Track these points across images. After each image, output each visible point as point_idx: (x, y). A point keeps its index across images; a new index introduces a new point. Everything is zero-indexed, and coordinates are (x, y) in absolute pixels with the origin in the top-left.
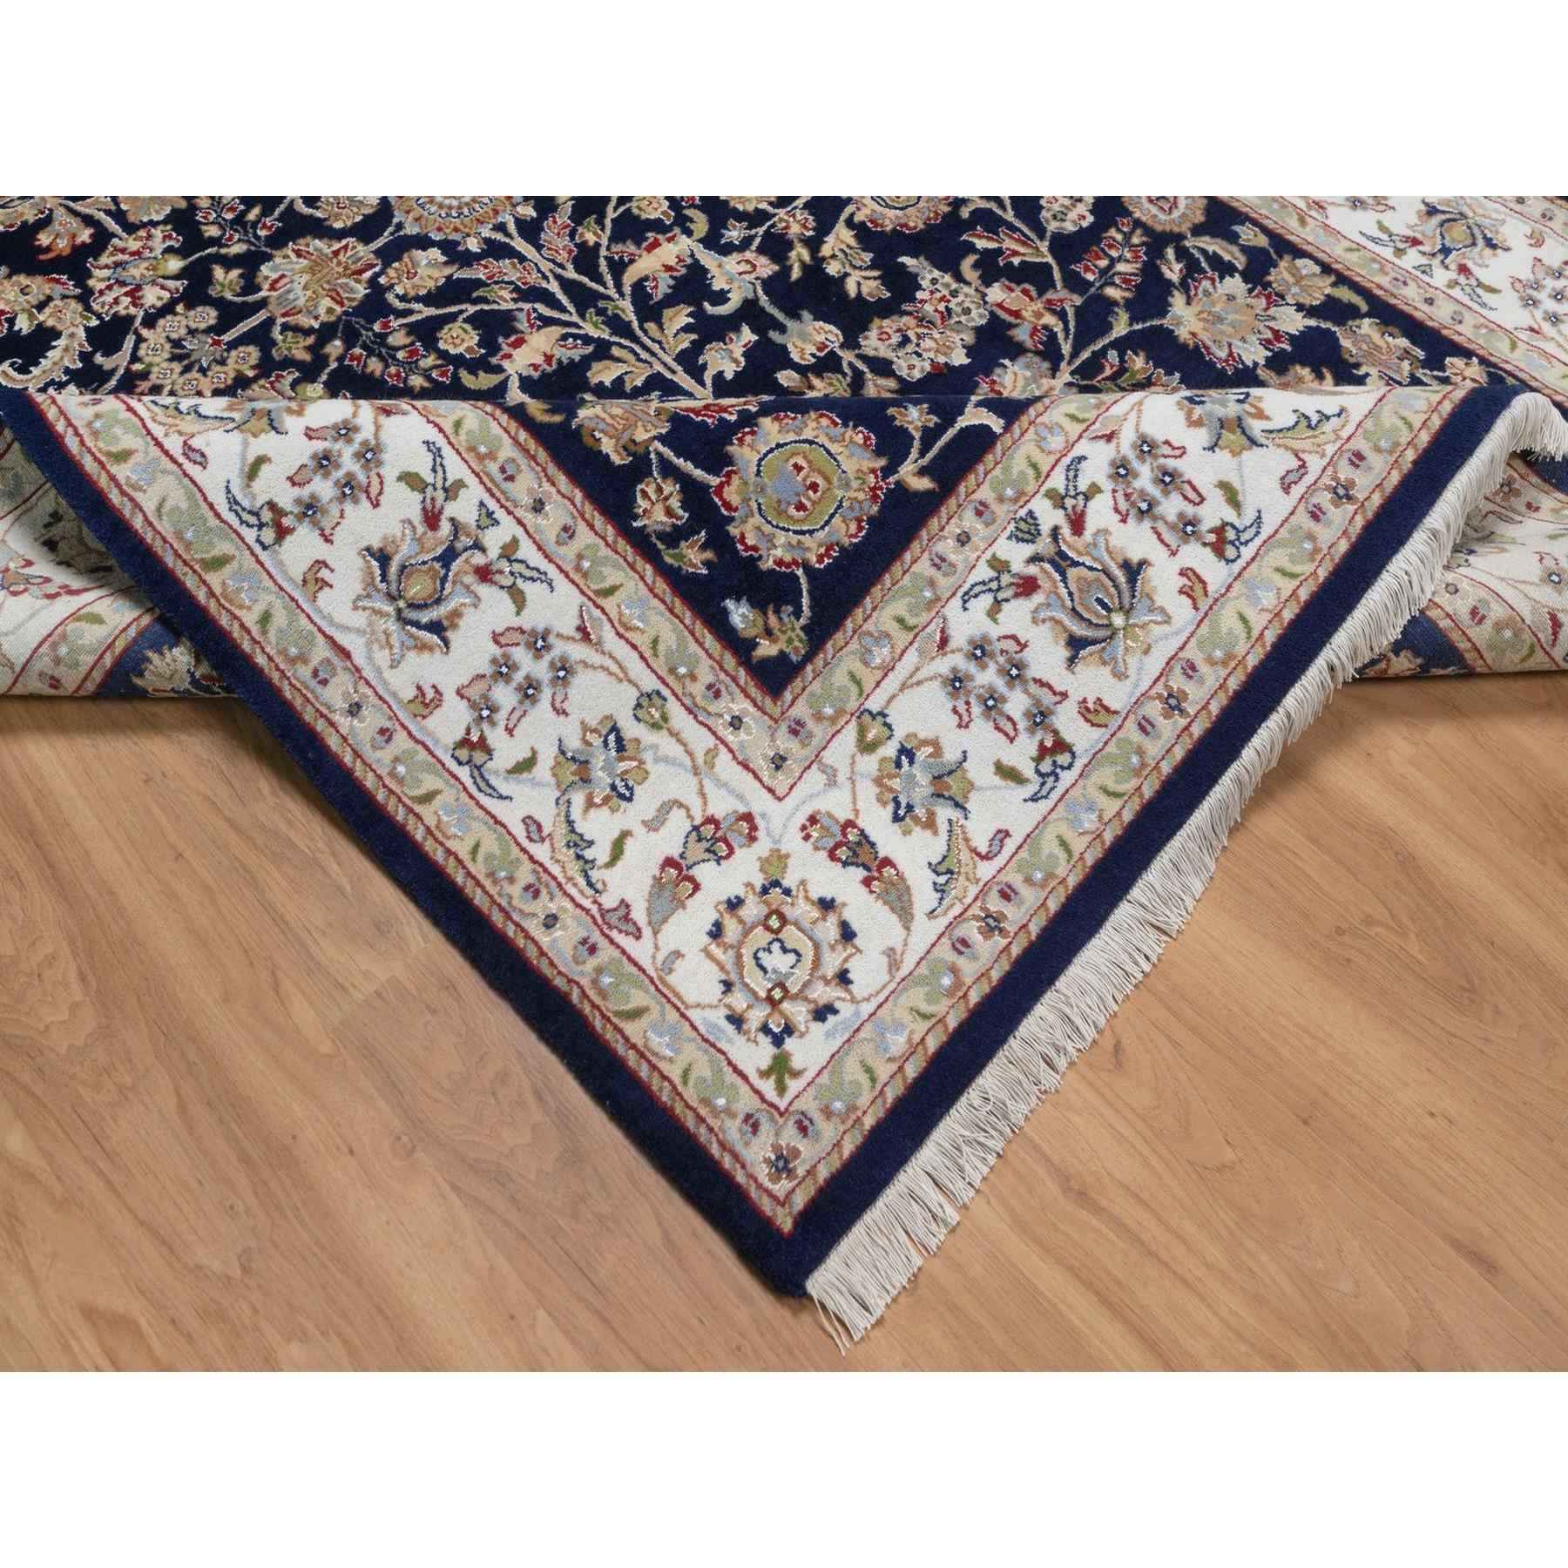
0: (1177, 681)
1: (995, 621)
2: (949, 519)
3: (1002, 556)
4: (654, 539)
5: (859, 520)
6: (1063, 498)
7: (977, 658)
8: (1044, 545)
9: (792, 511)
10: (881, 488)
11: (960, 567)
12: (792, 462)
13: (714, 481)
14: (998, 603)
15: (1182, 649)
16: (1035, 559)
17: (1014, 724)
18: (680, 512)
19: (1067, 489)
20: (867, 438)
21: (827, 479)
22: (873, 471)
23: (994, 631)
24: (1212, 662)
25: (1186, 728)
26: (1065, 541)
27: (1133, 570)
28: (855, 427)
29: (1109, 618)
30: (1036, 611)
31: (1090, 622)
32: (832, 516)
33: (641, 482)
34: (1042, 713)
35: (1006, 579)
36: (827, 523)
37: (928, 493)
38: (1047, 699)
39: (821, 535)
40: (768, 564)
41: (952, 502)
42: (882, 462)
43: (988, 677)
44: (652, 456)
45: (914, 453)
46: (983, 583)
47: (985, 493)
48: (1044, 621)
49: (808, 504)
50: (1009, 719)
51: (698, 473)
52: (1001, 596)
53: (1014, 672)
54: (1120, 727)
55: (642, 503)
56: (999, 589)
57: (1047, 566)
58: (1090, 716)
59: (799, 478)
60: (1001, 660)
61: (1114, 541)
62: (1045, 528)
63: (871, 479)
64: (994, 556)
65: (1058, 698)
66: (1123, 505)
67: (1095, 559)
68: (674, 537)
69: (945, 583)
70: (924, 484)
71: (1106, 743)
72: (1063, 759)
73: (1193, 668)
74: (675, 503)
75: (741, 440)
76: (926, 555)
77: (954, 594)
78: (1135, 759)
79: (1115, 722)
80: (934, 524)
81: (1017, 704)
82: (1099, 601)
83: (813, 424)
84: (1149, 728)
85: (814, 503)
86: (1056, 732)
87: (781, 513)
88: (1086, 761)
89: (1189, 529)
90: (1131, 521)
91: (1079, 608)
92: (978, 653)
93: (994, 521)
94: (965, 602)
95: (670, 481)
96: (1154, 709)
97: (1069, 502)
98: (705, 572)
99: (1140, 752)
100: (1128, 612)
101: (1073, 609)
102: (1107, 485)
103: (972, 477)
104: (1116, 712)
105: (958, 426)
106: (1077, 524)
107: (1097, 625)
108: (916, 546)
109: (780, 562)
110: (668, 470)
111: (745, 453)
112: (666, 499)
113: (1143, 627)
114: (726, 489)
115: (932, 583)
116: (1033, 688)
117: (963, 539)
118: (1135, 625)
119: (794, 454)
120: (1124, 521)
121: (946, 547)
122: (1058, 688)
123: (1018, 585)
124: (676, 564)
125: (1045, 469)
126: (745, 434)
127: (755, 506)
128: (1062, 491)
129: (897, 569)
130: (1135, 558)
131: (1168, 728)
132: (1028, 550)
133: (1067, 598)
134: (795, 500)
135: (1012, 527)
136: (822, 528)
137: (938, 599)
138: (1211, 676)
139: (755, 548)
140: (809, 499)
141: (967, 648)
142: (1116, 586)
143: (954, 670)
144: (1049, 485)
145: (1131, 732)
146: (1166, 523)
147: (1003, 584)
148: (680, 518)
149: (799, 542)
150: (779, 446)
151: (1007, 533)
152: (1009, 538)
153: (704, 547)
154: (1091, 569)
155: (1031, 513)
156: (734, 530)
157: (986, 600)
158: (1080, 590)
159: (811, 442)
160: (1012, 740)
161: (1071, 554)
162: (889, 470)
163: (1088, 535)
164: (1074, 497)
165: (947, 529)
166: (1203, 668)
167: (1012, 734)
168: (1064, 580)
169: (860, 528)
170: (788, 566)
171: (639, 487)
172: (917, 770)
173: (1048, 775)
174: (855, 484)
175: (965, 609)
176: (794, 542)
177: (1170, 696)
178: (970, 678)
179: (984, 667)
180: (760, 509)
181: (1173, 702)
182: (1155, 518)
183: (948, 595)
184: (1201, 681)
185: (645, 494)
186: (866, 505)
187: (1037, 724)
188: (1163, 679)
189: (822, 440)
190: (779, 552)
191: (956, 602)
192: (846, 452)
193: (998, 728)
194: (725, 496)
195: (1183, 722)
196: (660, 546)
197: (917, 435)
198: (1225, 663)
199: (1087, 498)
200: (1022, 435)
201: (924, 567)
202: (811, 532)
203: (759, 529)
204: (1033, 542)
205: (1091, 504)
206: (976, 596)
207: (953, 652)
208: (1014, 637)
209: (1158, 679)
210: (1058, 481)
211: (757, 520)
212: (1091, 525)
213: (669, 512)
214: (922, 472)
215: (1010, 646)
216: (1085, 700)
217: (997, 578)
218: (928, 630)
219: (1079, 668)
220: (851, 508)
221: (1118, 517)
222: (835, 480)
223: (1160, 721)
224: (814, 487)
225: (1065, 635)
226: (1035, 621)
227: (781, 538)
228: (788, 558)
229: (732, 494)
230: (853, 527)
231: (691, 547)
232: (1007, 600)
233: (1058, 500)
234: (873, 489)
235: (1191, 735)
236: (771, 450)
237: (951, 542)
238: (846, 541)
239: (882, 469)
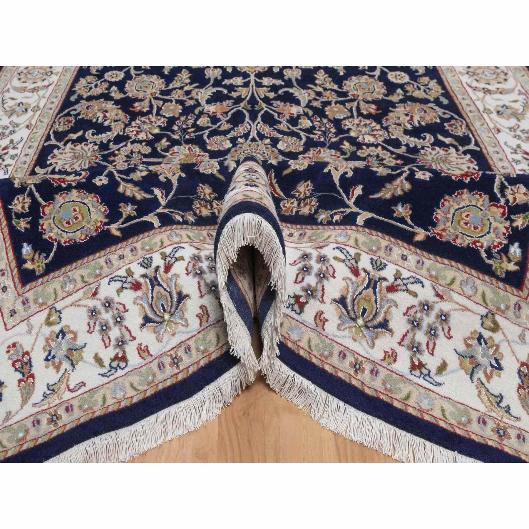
0: (181, 353)
1: (119, 295)
2: (120, 248)
3: (132, 269)
4: (13, 214)
5: (87, 235)
6: (167, 256)
7: (106, 306)
8: (150, 272)
9: (64, 223)
10: (101, 228)
11: (115, 267)
12: (74, 208)
13: (44, 203)
14: (122, 288)
15: (188, 339)
16: (144, 276)
17: (110, 341)
18: (27, 209)
19: (170, 254)
20: (105, 211)
21: (83, 218)
22: (101, 222)
23: (117, 299)
24: (198, 350)
25: (177, 374)
26: (159, 273)
27: (182, 297)
28: (104, 205)
29: (164, 314)
30: (136, 298)
31: (156, 313)
32: (78, 230)
33: (19, 194)
34: (122, 342)
35: (130, 279)
36: (75, 232)
37: (117, 237)
38: (127, 337)
39: (70, 235)
40: (45, 237)
41: (125, 243)
42: (106, 220)
43: (107, 316)
44: (28, 188)
45: (120, 222)
46: (121, 277)
47: (138, 245)
48: (138, 304)
49: (71, 223)
50: (109, 338)
51: (40, 200)
52: (125, 285)
53: (119, 319)
54: (150, 362)
55: (16, 201)
56: (125, 282)
57: (148, 281)
58: (140, 352)
59: (73, 214)
60: (116, 312)
61: (180, 281)
62: (154, 265)
63: (99, 224)
64: (129, 268)
65: (132, 339)
66: (190, 269)
67: (168, 286)
68: (19, 216)
69: (106, 270)
70: (118, 233)
71: (142, 367)
72: (122, 364)
73: (189, 349)
74: (27, 206)
75: (61, 194)
76: (105, 257)
77: (107, 276)
78: (150, 378)
79: (150, 359)
80: (114, 248)
81: (115, 333)
82: (162, 305)
83: (90, 198)
84: (162, 367)
85: (74, 224)
86: (124, 352)
87: (60, 222)
88: (130, 370)
89: (213, 288)
90: (191, 276)
91: (154, 306)
92: (107, 305)
93: (136, 255)
94: (110, 281)
95: (29, 198)
96: (167, 360)
97: (168, 259)
98: (23, 231)
99: (154, 375)
100: (172, 315)
101: (151, 305)
102: (187, 259)
103: (136, 238)
104: (151, 355)
105: (141, 219)
106: (168, 269)
107: (158, 315)
108: (103, 253)
109: (50, 238)
110: (31, 194)
111: (59, 199)
112: (24, 203)
113: (175, 324)
114: (47, 207)
115: (101, 268)
116: (123, 329)
117: (121, 257)
118: (172, 321)
119: (77, 206)
120: (187, 274)
121: (114, 258)
122: (133, 334)
123: (133, 284)
124: (15, 225)
125: (165, 245)
126: (64, 193)
127: (53, 216)
128: (168, 254)
129: (91, 257)
130: (185, 292)
131: (170, 370)
132: (143, 271)
133: (150, 299)
134: (68, 220)
135: (141, 260)
136: (72, 233)
137: (100, 275)
138: (195, 356)
139: (45, 230)
140: (73, 222)
141: (103, 300)
142: (171, 302)
143: (95, 307)
144: (164, 250)
145: (154, 366)
146: (205, 282)
147: (128, 281)
148: (26, 211)
149: (61, 234)
150: (73, 201)
151: (139, 261)
152: (138, 264)
153: (28, 223)
154: (165, 289)
155: (151, 258)
156: (41, 222)
157: (118, 285)
158: (157, 298)
159: (85, 204)
160: (106, 347)
161: (160, 280)
162: (106, 224)
163: (170, 275)
164: (171, 258)
165: (118, 251)
166: (194, 351)
167: (107, 345)
168: (152, 290)
169: (86, 238)
170: (52, 240)
171: (18, 196)
172: (64, 342)
173: (114, 368)
174: (92, 223)
175: (109, 284)
176: (59, 233)
177: (176, 358)
178: (100, 314)
179: (107, 312)
180: (54, 218)
181: (176, 361)
182: (201, 278)
183: (104, 275)
184: (191, 356)
185: (18, 199)
186: (93, 231)
187: (118, 345)
188: (175, 349)
189: (90, 205)
190: (52, 234)
191: (107, 280)
192: (95, 212)
193: (103, 340)
194: (45, 209)
195: (176, 371)
196: (14, 217)
197: (124, 216)
198: (203, 352)
199: (177, 260)
200: (164, 231)
201: (102, 261)
202: (67, 232)
203: (50, 224)
204: (147, 268)
205: (177, 263)
206: (115, 281)
207: (97, 299)
208: (124, 305)
209: (173, 348)
210: (168, 250)
211: (51, 221)
212: (173, 271)
213: (23, 207)
214: (119, 229)
215: (121, 308)
216: (141, 344)
217: (126, 277)
218: (91, 286)
219: (144, 330)
220: (86, 230)
221: (186, 272)
222: (85, 220)
223: (168, 366)
224: (77, 218)
225: (144, 314)
226: (134, 303)
227: (56, 230)
228: (54, 238)
229: (47, 210)
230: (83, 237)
231: (23, 221)
232: (126, 288)
233: (164, 256)
234: (98, 227)
235: (177, 378)
236: (70, 202)
237: (116, 256)
238: (78, 240)
239: (105, 223)
